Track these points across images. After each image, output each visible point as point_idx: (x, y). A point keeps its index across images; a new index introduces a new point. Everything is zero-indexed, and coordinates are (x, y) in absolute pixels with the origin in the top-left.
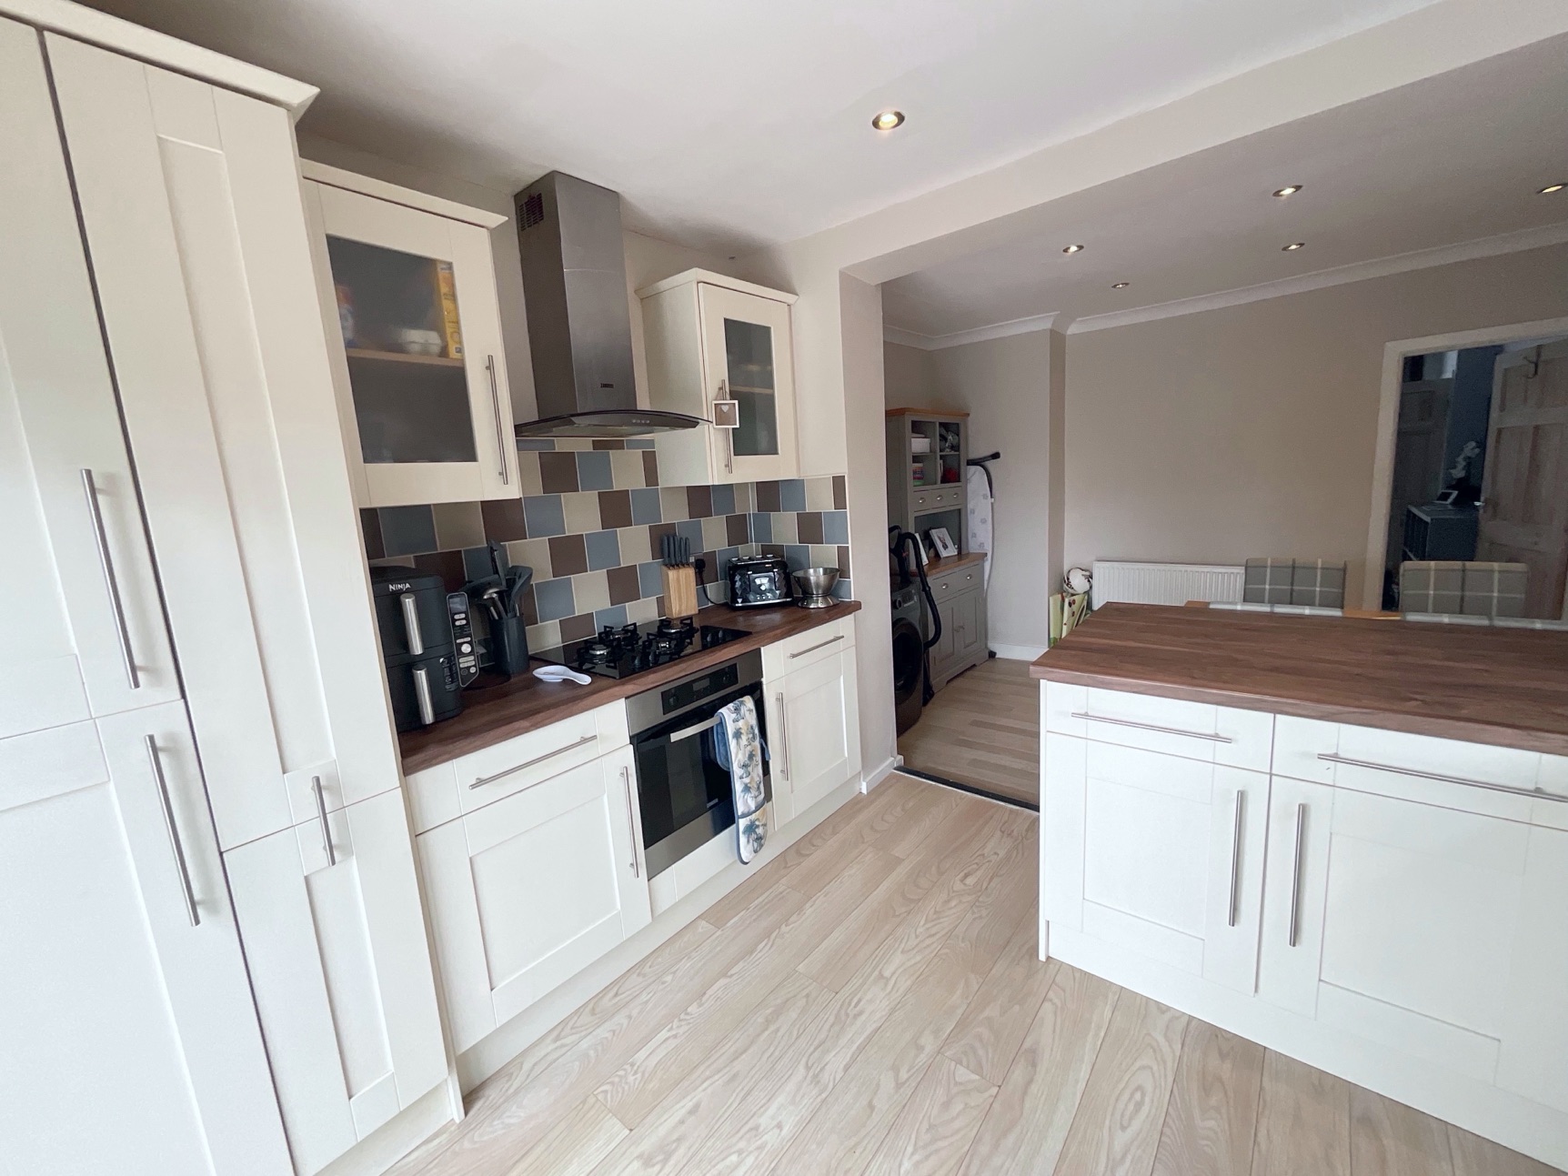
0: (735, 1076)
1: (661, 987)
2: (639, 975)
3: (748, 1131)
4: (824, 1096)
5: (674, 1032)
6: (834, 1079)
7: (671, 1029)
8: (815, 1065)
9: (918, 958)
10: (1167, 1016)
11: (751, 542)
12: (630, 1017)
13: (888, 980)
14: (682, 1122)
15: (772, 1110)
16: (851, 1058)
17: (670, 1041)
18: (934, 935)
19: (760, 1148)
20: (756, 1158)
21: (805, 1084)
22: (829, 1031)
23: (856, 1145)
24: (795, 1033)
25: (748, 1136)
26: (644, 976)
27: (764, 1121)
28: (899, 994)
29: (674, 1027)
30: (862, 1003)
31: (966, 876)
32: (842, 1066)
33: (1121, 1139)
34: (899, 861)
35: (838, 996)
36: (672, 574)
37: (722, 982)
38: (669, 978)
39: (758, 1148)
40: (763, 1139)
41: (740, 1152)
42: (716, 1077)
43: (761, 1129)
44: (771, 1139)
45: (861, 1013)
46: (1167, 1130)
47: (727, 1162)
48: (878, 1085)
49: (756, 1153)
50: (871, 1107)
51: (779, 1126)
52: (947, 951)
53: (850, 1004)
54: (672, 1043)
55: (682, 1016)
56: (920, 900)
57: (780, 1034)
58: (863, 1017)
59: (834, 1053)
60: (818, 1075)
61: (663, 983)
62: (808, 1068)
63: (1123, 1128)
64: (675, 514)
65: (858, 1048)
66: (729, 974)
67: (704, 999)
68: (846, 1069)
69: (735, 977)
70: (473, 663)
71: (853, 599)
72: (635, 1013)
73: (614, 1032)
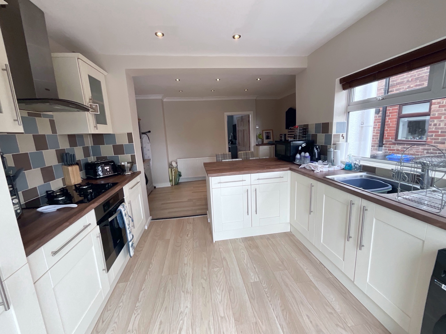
0: (166, 308)
1: (120, 308)
2: (107, 311)
3: (180, 314)
4: (192, 294)
5: (137, 314)
6: (192, 289)
7: (135, 314)
8: (185, 290)
9: (190, 256)
10: (238, 240)
11: (91, 156)
12: (116, 323)
13: (187, 264)
14: (160, 328)
15: (182, 305)
16: (192, 283)
17: (137, 316)
18: (190, 250)
19: (186, 314)
20: (187, 317)
21: (186, 295)
22: (182, 282)
23: (206, 296)
24: (174, 287)
25: (181, 315)
26: (110, 310)
27: (182, 309)
28: (192, 265)
29: (135, 313)
30: (185, 272)
31: (188, 235)
32: (191, 286)
33: (245, 261)
34: (169, 240)
35: (178, 274)
36: (70, 168)
37: (141, 293)
38: (121, 304)
39: (185, 315)
40: (185, 312)
41: (182, 319)
42: (161, 312)
43: (183, 311)
44: (187, 311)
45: (186, 274)
46: (250, 255)
47: (180, 324)
48: (202, 283)
49: (186, 316)
50: (203, 288)
51: (187, 307)
52: (195, 251)
53: (182, 273)
54: (138, 317)
55: (136, 309)
56: (181, 245)
57: (170, 291)
58: (188, 274)
59: (187, 285)
60: (187, 291)
61: (120, 306)
62: (184, 292)
63: (244, 259)
64: (64, 145)
65: (192, 280)
66: (142, 289)
67: (140, 300)
68: (192, 285)
69: (145, 289)
70: (18, 208)
71: (138, 171)
72: (116, 320)
73: (113, 330)
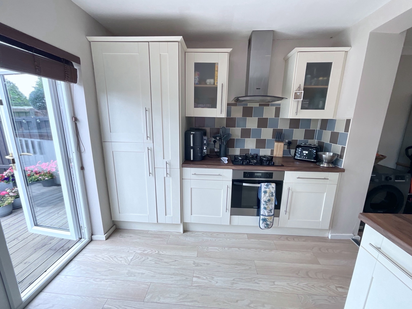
0: (220, 266)
1: (226, 240)
2: (224, 235)
3: (211, 277)
4: (230, 288)
5: (219, 249)
6: (236, 288)
7: (219, 248)
8: (236, 281)
9: (290, 289)
11: (315, 139)
12: (215, 240)
13: (274, 285)
14: (204, 264)
15: (219, 279)
16: (244, 288)
17: (217, 250)
18: (304, 289)
19: (210, 282)
20: (208, 282)
21: (230, 282)
22: (247, 279)
23: (226, 303)
24: (239, 271)
25: (210, 277)
26: (225, 236)
27: (215, 278)
28: (274, 290)
29: (220, 248)
30: (261, 282)
31: (340, 287)
32: (241, 288)
34: (318, 263)
35: (257, 275)
37: (237, 249)
38: (228, 240)
39: (210, 281)
40: (213, 281)
41: (207, 278)
42: (217, 263)
43: (214, 279)
44: (213, 282)
45: (258, 283)
47: (203, 277)
48: (243, 300)
49: (209, 282)
50: (237, 301)
51: (217, 282)
52: (303, 297)
53: (258, 279)
54: (217, 251)
55: (223, 248)
56: (311, 278)
57: (236, 269)
58: (257, 285)
59: (242, 283)
60: (234, 283)
61: (227, 240)
62: (234, 280)
64: (283, 126)
65: (249, 289)
66: (240, 249)
67: (230, 249)
68: (241, 289)
69: (240, 250)
71: (342, 167)
72: (217, 240)
73: (211, 240)
